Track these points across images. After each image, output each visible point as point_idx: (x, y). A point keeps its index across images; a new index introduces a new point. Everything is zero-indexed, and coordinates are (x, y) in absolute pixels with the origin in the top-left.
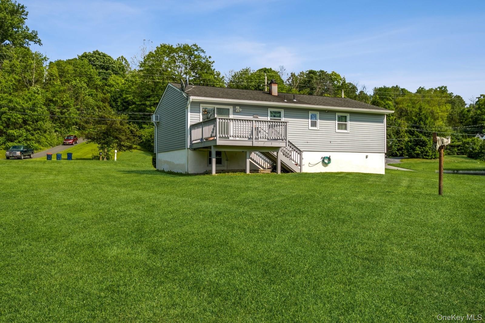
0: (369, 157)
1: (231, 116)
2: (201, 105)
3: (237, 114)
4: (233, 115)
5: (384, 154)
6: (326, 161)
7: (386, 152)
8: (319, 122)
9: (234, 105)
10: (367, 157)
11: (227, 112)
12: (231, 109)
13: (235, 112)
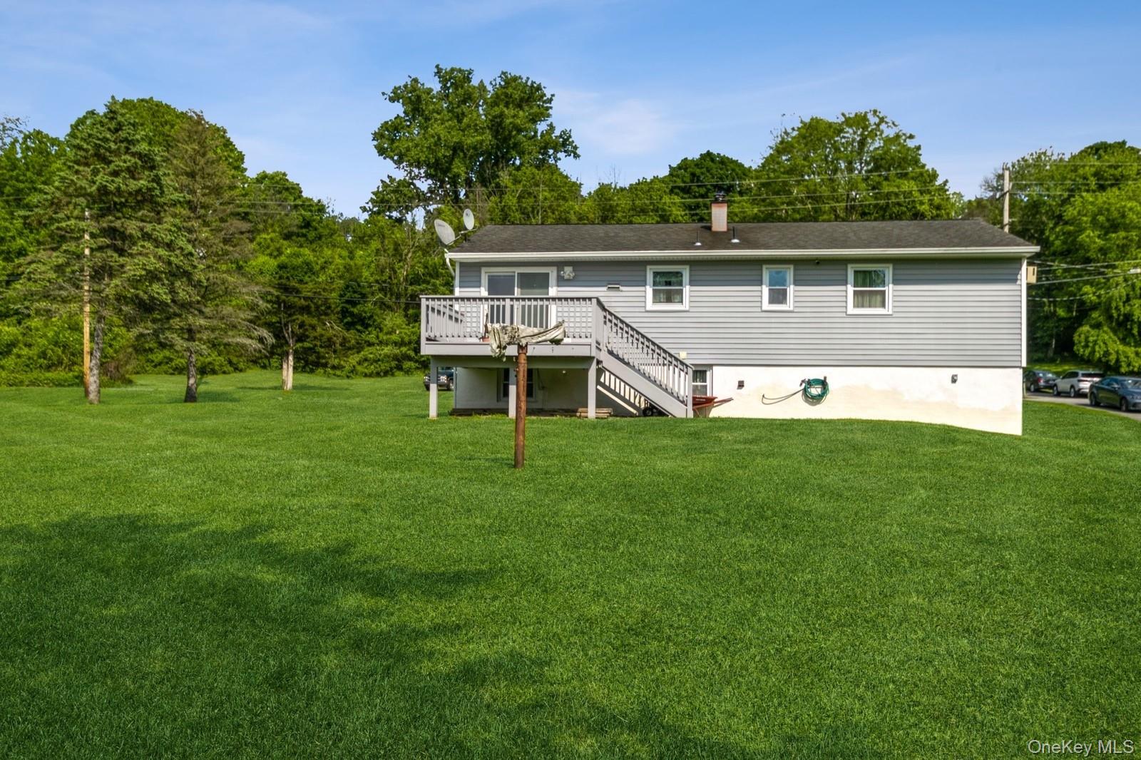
0: (959, 379)
1: (553, 291)
2: (484, 270)
3: (566, 283)
4: (558, 286)
5: (1021, 371)
6: (815, 391)
7: (1024, 364)
8: (791, 290)
9: (560, 264)
10: (954, 380)
11: (543, 282)
12: (553, 273)
13: (561, 281)
